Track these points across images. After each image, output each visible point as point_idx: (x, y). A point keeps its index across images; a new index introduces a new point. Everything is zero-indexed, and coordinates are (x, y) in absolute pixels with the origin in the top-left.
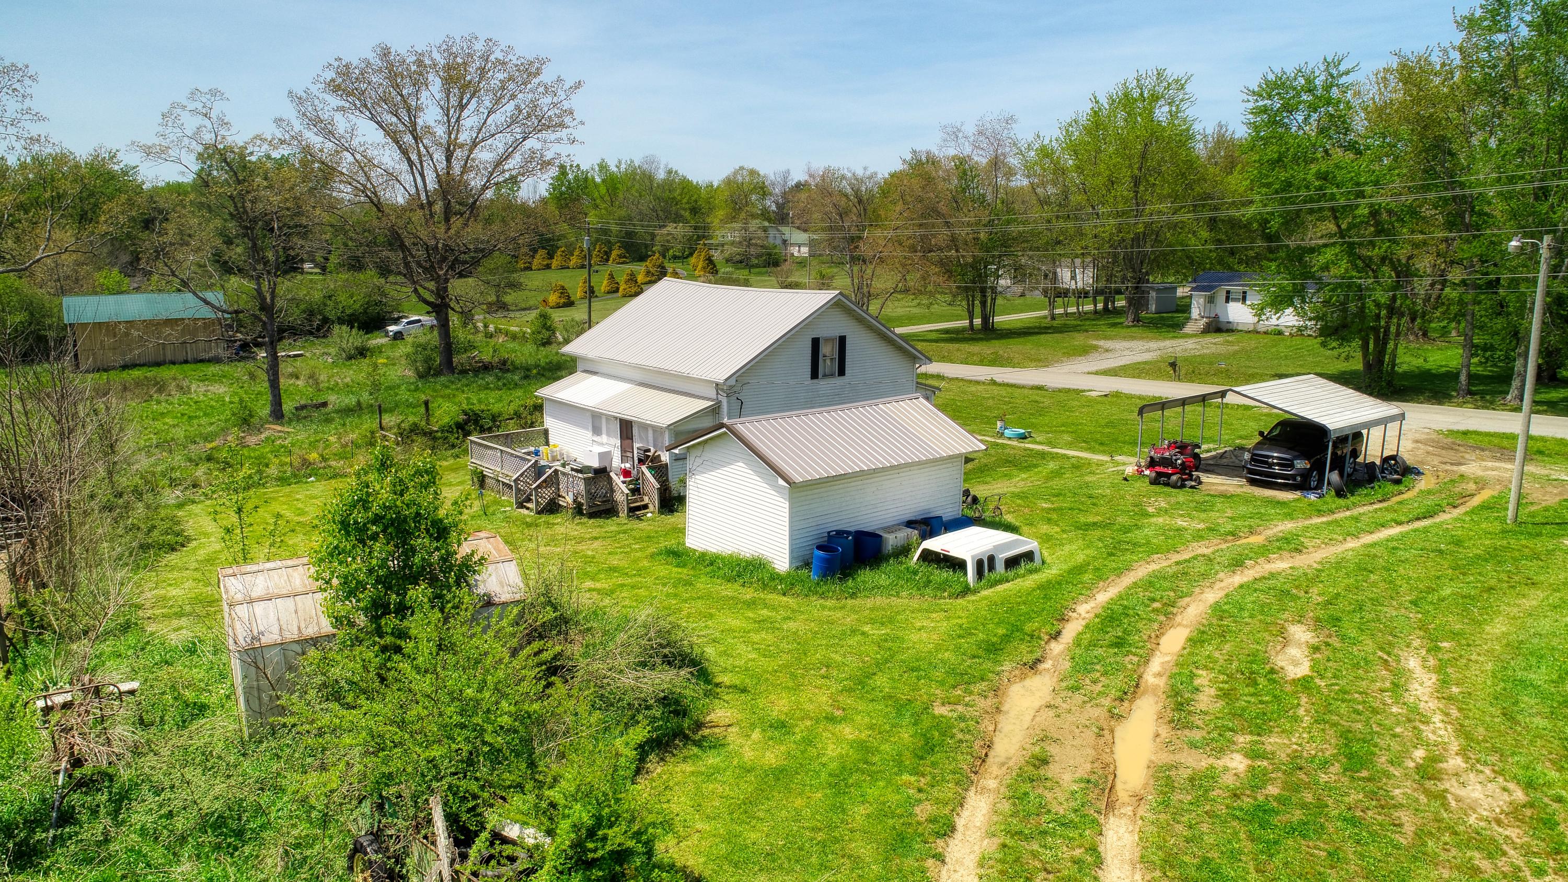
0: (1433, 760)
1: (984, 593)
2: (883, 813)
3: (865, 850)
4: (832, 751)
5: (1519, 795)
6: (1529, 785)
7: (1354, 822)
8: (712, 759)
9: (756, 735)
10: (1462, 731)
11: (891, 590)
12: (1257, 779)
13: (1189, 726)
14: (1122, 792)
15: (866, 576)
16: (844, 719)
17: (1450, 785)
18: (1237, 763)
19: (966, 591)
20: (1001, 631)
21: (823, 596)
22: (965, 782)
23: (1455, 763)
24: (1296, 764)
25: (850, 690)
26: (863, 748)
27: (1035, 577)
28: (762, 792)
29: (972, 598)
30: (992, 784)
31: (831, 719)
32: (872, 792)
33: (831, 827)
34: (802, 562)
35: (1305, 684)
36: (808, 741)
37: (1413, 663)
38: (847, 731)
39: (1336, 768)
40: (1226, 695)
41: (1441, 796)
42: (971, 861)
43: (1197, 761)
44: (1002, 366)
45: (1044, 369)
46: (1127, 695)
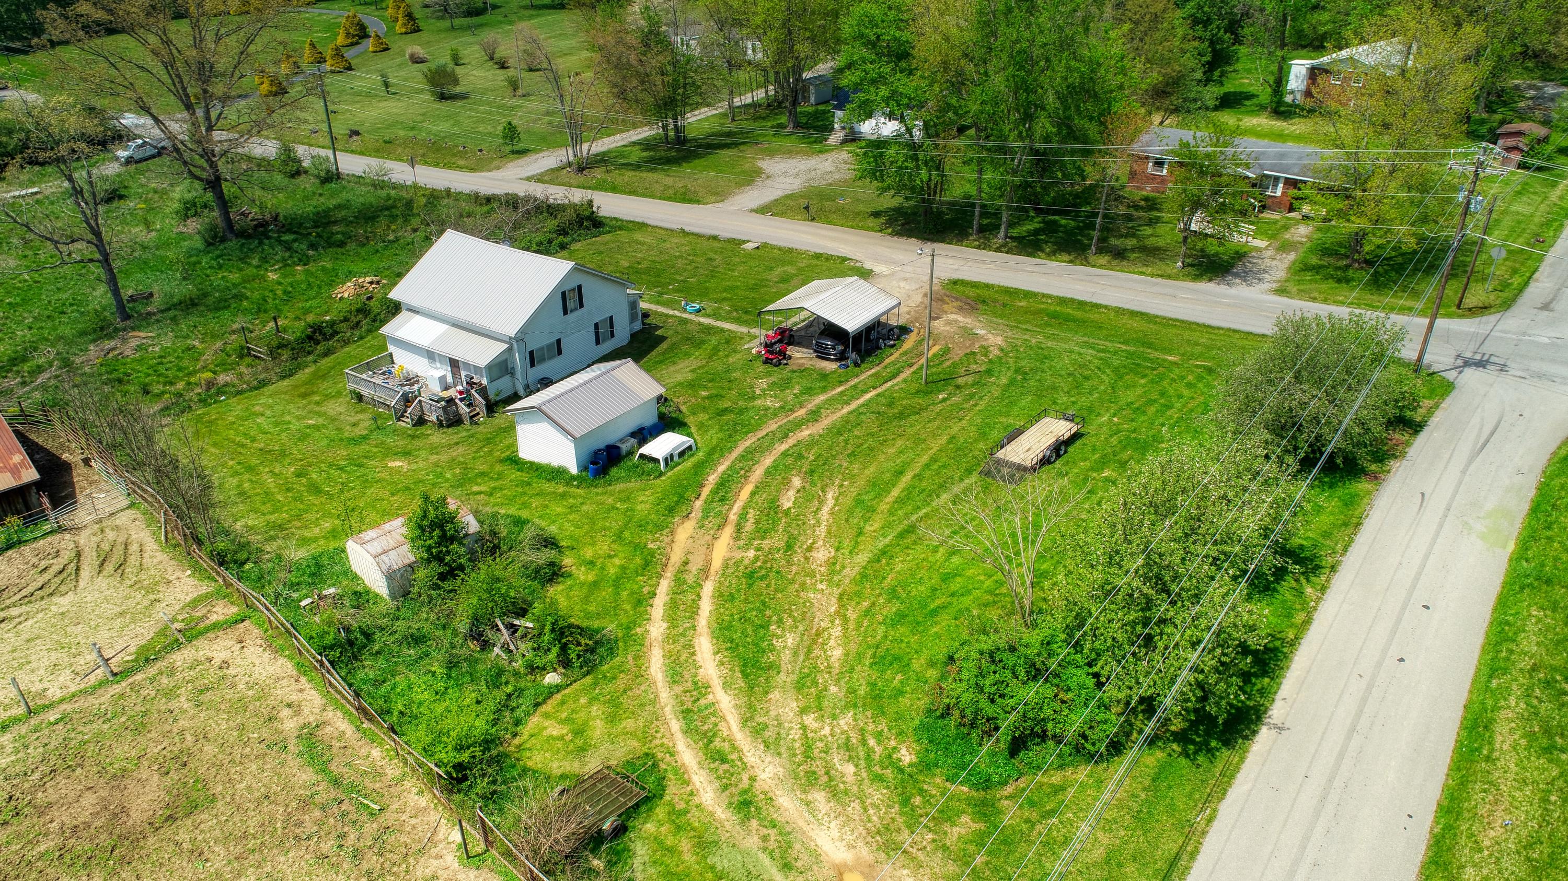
0: (814, 543)
1: (669, 474)
2: (633, 593)
3: (628, 607)
4: (612, 571)
5: (832, 554)
6: (837, 550)
7: (779, 572)
8: (569, 582)
9: (583, 569)
10: (829, 530)
11: (627, 479)
12: (756, 560)
13: (740, 539)
14: (712, 572)
15: (614, 471)
16: (615, 556)
17: (814, 553)
18: (751, 554)
19: (661, 474)
20: (675, 499)
21: (596, 487)
22: (659, 576)
23: (820, 544)
24: (770, 551)
25: (614, 541)
26: (623, 568)
27: (693, 459)
28: (590, 592)
29: (663, 478)
30: (669, 575)
31: (610, 557)
32: (628, 586)
33: (616, 601)
34: (583, 468)
35: (788, 510)
36: (603, 568)
37: (829, 495)
38: (617, 561)
39: (781, 552)
40: (757, 522)
41: (808, 558)
42: (661, 605)
43: (738, 555)
44: (690, 201)
45: (721, 205)
46: (720, 527)
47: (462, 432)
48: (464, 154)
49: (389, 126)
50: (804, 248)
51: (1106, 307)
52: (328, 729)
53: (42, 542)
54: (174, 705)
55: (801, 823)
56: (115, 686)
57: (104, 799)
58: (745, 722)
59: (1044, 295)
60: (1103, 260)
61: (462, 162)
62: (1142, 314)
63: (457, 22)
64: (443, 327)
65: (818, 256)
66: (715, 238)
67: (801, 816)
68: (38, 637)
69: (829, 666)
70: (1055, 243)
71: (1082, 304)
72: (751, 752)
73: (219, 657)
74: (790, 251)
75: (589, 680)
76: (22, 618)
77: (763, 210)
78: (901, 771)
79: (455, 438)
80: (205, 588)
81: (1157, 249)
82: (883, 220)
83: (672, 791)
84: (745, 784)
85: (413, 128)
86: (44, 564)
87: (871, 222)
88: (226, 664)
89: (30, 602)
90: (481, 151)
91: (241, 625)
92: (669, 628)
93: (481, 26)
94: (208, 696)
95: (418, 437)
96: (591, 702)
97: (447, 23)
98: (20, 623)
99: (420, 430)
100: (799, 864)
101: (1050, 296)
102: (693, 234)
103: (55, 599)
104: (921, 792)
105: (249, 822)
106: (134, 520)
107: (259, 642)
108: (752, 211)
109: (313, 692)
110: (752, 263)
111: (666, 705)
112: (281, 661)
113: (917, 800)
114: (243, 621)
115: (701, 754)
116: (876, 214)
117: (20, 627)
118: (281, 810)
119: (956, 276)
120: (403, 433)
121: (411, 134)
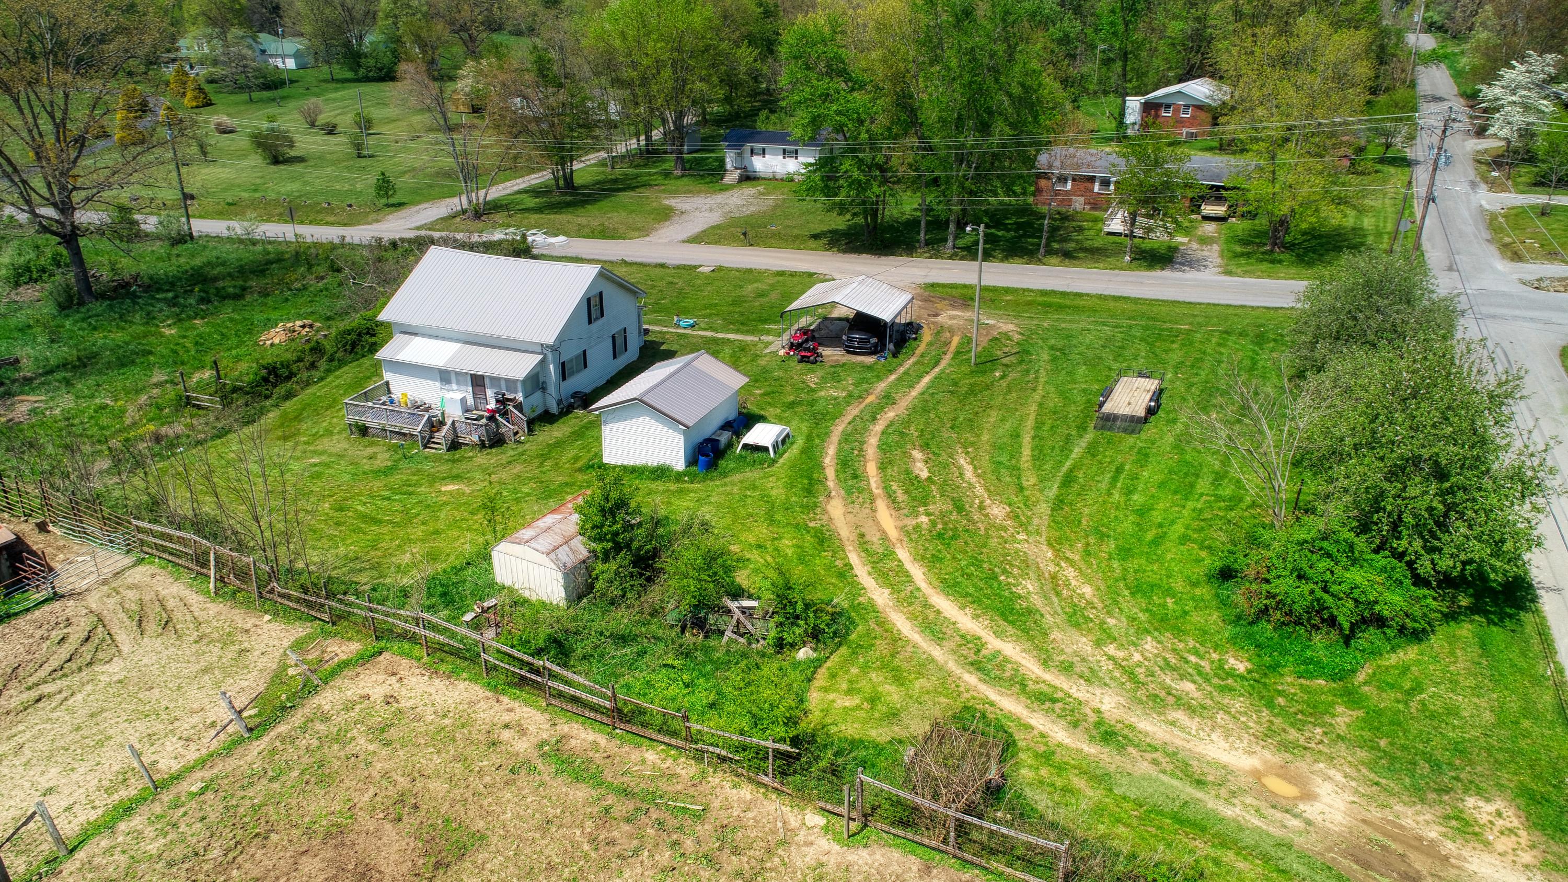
0: (982, 502)
1: (781, 461)
2: (828, 568)
4: (790, 551)
5: (1008, 509)
6: (1010, 505)
7: (967, 531)
9: (755, 553)
10: (987, 489)
11: (737, 470)
12: (933, 523)
13: (900, 509)
14: (894, 539)
15: (723, 463)
16: (781, 537)
17: (989, 510)
18: (924, 519)
19: (774, 462)
20: (806, 481)
21: (711, 479)
22: (842, 549)
23: (988, 502)
24: (943, 515)
25: (770, 525)
26: (798, 547)
27: (797, 445)
29: (777, 466)
30: (851, 548)
31: (776, 539)
32: (817, 562)
33: (816, 576)
34: (692, 461)
35: (929, 478)
36: (776, 550)
37: (962, 462)
38: (787, 542)
39: (955, 513)
40: (907, 492)
41: (987, 516)
42: (866, 574)
43: (911, 522)
44: (612, 237)
45: (647, 239)
46: (873, 500)
47: (509, 451)
48: (330, 209)
49: (225, 190)
50: (764, 268)
51: (1088, 295)
52: (573, 742)
53: (37, 613)
54: (351, 749)
55: (1179, 742)
56: (256, 743)
57: (331, 861)
58: (1045, 663)
59: (1024, 290)
60: (1054, 260)
61: (331, 219)
62: (1125, 298)
63: (256, 95)
64: (456, 346)
65: (781, 274)
66: (662, 266)
67: (1174, 735)
68: (103, 710)
69: (1088, 603)
70: (1003, 250)
71: (1064, 294)
72: (1078, 691)
73: (378, 693)
74: (750, 271)
75: (843, 650)
76: (64, 694)
77: (696, 239)
78: (1242, 677)
79: (504, 459)
80: (299, 630)
81: (1098, 249)
82: (825, 241)
83: (1021, 738)
84: (1093, 718)
85: (255, 190)
86: (56, 635)
87: (812, 244)
88: (389, 700)
89: (65, 675)
90: (350, 206)
91: (381, 658)
92: (892, 593)
93: (283, 98)
94: (393, 733)
95: (458, 460)
96: (865, 669)
97: (245, 97)
98: (66, 699)
99: (458, 454)
100: (1210, 778)
101: (1031, 291)
102: (636, 264)
103: (97, 668)
104: (1280, 693)
105: (546, 852)
106: (153, 576)
107: (418, 671)
108: (684, 242)
109: (525, 709)
110: (716, 283)
111: (946, 662)
112: (462, 685)
113: (1281, 701)
114: (381, 653)
115: (1023, 699)
116: (815, 237)
117: (70, 702)
118: (578, 832)
119: (930, 280)
120: (438, 459)
121: (257, 195)
